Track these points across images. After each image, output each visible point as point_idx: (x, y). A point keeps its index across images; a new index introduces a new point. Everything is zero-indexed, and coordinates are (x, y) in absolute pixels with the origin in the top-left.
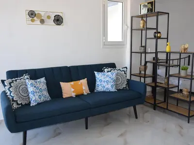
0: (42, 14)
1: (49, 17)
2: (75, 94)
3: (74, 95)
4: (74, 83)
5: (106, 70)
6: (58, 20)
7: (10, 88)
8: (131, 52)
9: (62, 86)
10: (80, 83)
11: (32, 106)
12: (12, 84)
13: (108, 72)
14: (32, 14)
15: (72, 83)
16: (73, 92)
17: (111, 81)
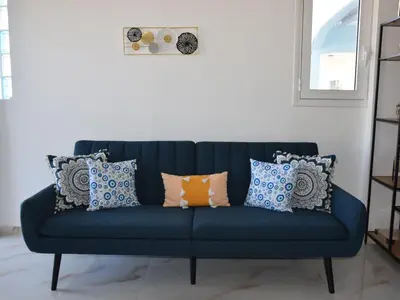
0: (155, 32)
1: (168, 39)
2: (186, 202)
3: (184, 203)
4: (190, 180)
5: (280, 158)
6: (188, 44)
7: (58, 171)
8: (375, 119)
9: (165, 182)
10: (204, 181)
11: (90, 211)
12: (63, 165)
13: (283, 162)
14: (135, 35)
15: (187, 178)
16: (184, 197)
17: (280, 185)
